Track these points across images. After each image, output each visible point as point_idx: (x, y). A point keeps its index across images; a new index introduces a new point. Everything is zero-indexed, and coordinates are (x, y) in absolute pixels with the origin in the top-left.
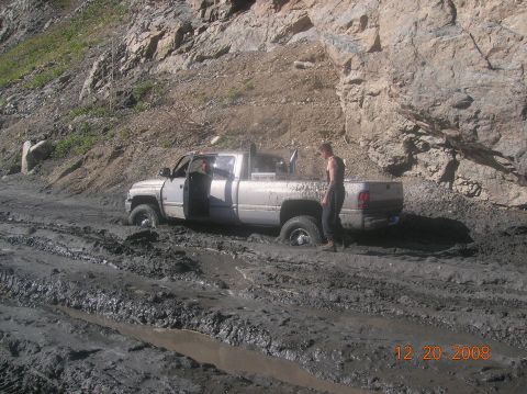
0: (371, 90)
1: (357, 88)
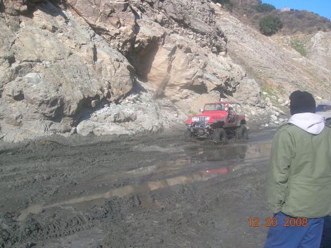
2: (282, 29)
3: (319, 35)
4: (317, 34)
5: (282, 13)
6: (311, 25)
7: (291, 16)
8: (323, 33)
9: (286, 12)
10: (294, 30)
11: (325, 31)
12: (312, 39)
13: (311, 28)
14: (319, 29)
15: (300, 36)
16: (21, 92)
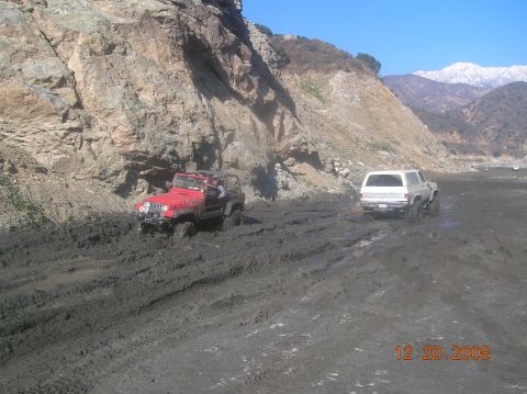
0: (90, 137)
1: (75, 134)
2: (288, 66)
3: (340, 76)
4: (337, 76)
5: (287, 42)
6: (329, 62)
7: (299, 47)
8: (345, 73)
9: (291, 41)
10: (305, 66)
11: (348, 71)
12: (331, 82)
13: (329, 66)
14: (340, 68)
15: (314, 76)
16: (237, 160)
